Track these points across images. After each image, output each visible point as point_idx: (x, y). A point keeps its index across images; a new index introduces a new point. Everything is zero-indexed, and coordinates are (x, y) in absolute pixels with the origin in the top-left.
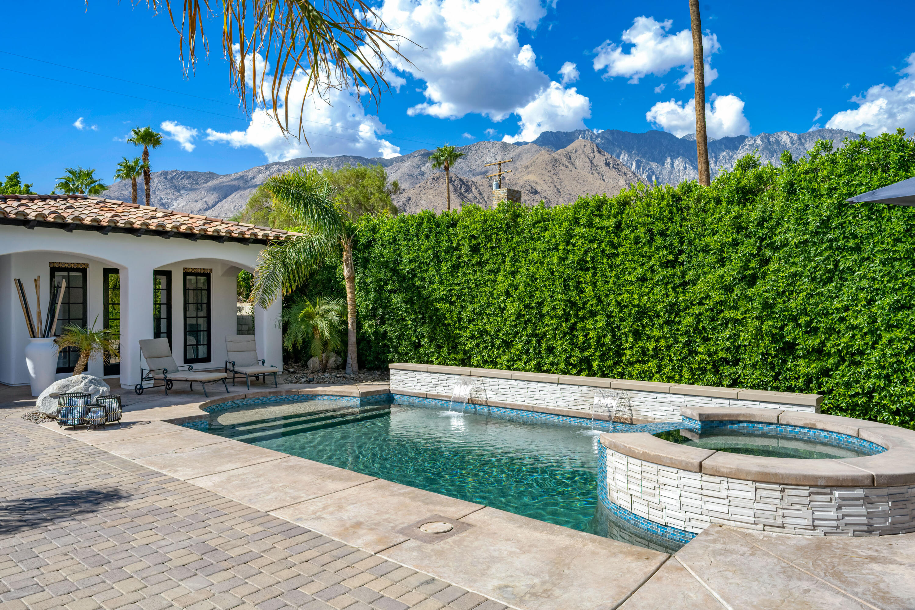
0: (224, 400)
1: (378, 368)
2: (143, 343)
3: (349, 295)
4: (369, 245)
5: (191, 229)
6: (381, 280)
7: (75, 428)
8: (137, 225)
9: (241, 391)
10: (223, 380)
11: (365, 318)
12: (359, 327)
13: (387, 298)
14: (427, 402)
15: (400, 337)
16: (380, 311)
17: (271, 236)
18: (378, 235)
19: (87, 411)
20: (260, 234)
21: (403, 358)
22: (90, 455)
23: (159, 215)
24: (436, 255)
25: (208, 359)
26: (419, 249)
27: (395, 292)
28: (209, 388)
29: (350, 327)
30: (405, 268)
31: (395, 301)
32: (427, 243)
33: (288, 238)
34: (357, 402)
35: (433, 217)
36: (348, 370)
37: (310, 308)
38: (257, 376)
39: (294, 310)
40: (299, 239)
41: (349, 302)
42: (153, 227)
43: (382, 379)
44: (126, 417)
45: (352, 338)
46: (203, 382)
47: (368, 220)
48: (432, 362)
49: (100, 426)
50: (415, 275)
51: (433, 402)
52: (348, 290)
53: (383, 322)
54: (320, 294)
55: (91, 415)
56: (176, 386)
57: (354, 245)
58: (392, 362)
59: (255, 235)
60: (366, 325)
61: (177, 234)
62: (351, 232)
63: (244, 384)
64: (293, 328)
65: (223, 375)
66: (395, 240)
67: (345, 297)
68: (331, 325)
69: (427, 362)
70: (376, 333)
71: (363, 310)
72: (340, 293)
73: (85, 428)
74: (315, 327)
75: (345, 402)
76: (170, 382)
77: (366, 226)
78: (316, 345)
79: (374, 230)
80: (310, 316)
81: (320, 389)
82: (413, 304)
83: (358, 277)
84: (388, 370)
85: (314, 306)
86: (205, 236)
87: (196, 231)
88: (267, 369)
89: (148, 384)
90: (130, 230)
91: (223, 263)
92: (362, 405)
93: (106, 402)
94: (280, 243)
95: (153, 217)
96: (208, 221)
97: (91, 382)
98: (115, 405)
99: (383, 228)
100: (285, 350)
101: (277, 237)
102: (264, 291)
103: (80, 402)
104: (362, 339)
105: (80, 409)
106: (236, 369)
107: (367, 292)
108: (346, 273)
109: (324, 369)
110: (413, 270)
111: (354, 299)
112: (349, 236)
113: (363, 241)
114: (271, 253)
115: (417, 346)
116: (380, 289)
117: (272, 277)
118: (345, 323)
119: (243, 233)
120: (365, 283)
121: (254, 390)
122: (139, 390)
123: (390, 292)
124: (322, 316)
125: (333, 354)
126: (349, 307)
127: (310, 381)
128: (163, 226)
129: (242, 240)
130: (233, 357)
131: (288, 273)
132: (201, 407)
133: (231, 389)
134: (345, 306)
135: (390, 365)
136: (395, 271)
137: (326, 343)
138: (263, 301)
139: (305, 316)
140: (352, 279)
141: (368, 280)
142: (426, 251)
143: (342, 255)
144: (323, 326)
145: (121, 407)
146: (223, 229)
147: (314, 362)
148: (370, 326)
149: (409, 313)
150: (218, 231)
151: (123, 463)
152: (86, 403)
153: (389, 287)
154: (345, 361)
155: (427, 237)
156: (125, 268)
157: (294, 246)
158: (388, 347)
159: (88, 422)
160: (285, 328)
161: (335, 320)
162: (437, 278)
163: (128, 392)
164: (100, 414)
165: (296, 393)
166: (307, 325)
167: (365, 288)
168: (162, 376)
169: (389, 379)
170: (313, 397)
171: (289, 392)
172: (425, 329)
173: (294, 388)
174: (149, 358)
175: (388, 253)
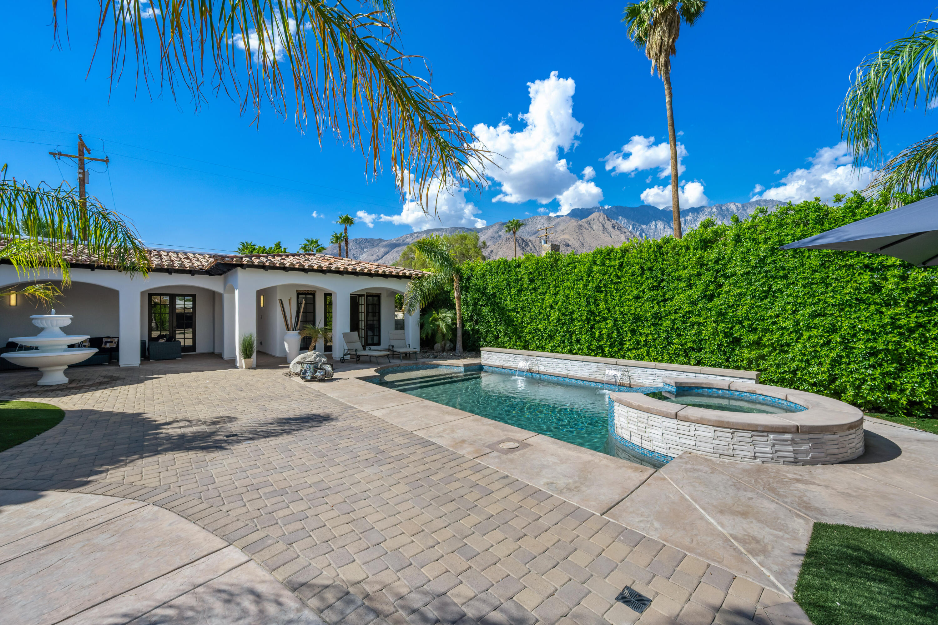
0: (388, 367)
1: (474, 350)
2: (345, 335)
3: (457, 308)
4: (469, 279)
5: (370, 270)
6: (476, 299)
7: (309, 381)
8: (341, 269)
9: (396, 362)
10: (387, 356)
11: (467, 321)
12: (463, 326)
13: (479, 309)
14: (503, 371)
15: (487, 332)
16: (475, 317)
17: (414, 274)
18: (474, 273)
19: (315, 372)
20: (408, 273)
21: (489, 344)
22: (317, 396)
23: (353, 263)
24: (508, 284)
25: (379, 344)
26: (498, 281)
27: (484, 306)
28: (380, 360)
29: (458, 326)
30: (490, 291)
31: (484, 311)
32: (503, 277)
33: (423, 275)
34: (462, 369)
35: (507, 261)
36: (457, 351)
37: (435, 315)
38: (406, 354)
39: (426, 316)
40: (429, 275)
41: (458, 312)
42: (350, 270)
43: (476, 357)
44: (336, 375)
45: (459, 333)
46: (377, 357)
47: (468, 264)
48: (506, 347)
49: (322, 380)
50: (496, 296)
51: (506, 371)
52: (457, 305)
53: (477, 323)
54: (441, 307)
55: (317, 373)
56: (362, 359)
57: (460, 278)
58: (482, 346)
59: (405, 273)
60: (468, 326)
61: (362, 273)
62: (458, 271)
63: (399, 358)
64: (426, 326)
65: (388, 353)
66: (484, 276)
67: (455, 309)
68: (447, 325)
69: (503, 347)
70: (473, 330)
71: (465, 316)
72: (451, 306)
73: (314, 381)
74: (438, 326)
75: (455, 370)
76: (358, 356)
77: (467, 268)
78: (439, 337)
79: (472, 270)
80: (435, 320)
81: (441, 362)
82: (494, 313)
83: (463, 297)
84: (480, 351)
85: (438, 314)
86: (377, 275)
87: (373, 272)
88: (411, 350)
89: (347, 357)
90: (338, 272)
91: (387, 290)
92: (465, 371)
93: (325, 367)
94: (419, 278)
95: (350, 265)
96: (379, 266)
97: (317, 355)
98: (330, 369)
99: (477, 269)
100: (421, 339)
101: (417, 275)
102: (410, 306)
103: (312, 366)
104: (465, 333)
105: (312, 370)
106: (395, 349)
107: (468, 306)
108: (456, 295)
109: (443, 350)
110: (495, 293)
111: (460, 310)
112: (458, 274)
113: (465, 276)
114: (414, 284)
115: (497, 337)
116: (475, 304)
117: (414, 297)
118: (456, 324)
119: (398, 273)
120: (466, 300)
121: (404, 362)
122: (343, 361)
123: (481, 306)
124: (442, 320)
125: (448, 342)
126: (458, 315)
127: (435, 357)
128: (355, 269)
129: (397, 277)
130: (393, 343)
131: (424, 296)
132: (375, 371)
133: (391, 361)
134: (455, 314)
135: (481, 349)
136: (484, 294)
137: (444, 335)
138: (409, 311)
139: (433, 319)
140: (459, 298)
141: (469, 299)
142: (502, 282)
143: (453, 285)
144: (443, 325)
145: (333, 370)
146: (387, 270)
147: (438, 346)
148: (470, 326)
149: (492, 318)
150: (384, 272)
151: (334, 401)
152: (315, 367)
153: (480, 303)
154: (455, 346)
155: (503, 273)
156: (335, 293)
157: (426, 279)
158: (480, 338)
159: (316, 378)
160: (422, 326)
161: (450, 322)
162: (509, 298)
163: (337, 362)
164: (323, 373)
165: (428, 364)
166: (434, 324)
167: (467, 303)
168: (354, 353)
169: (480, 357)
170: (437, 366)
171: (424, 363)
172: (502, 328)
173: (427, 361)
174: (348, 343)
175: (480, 283)
